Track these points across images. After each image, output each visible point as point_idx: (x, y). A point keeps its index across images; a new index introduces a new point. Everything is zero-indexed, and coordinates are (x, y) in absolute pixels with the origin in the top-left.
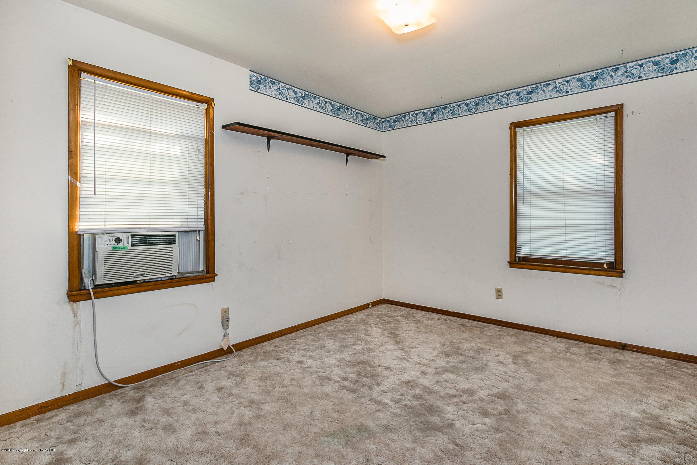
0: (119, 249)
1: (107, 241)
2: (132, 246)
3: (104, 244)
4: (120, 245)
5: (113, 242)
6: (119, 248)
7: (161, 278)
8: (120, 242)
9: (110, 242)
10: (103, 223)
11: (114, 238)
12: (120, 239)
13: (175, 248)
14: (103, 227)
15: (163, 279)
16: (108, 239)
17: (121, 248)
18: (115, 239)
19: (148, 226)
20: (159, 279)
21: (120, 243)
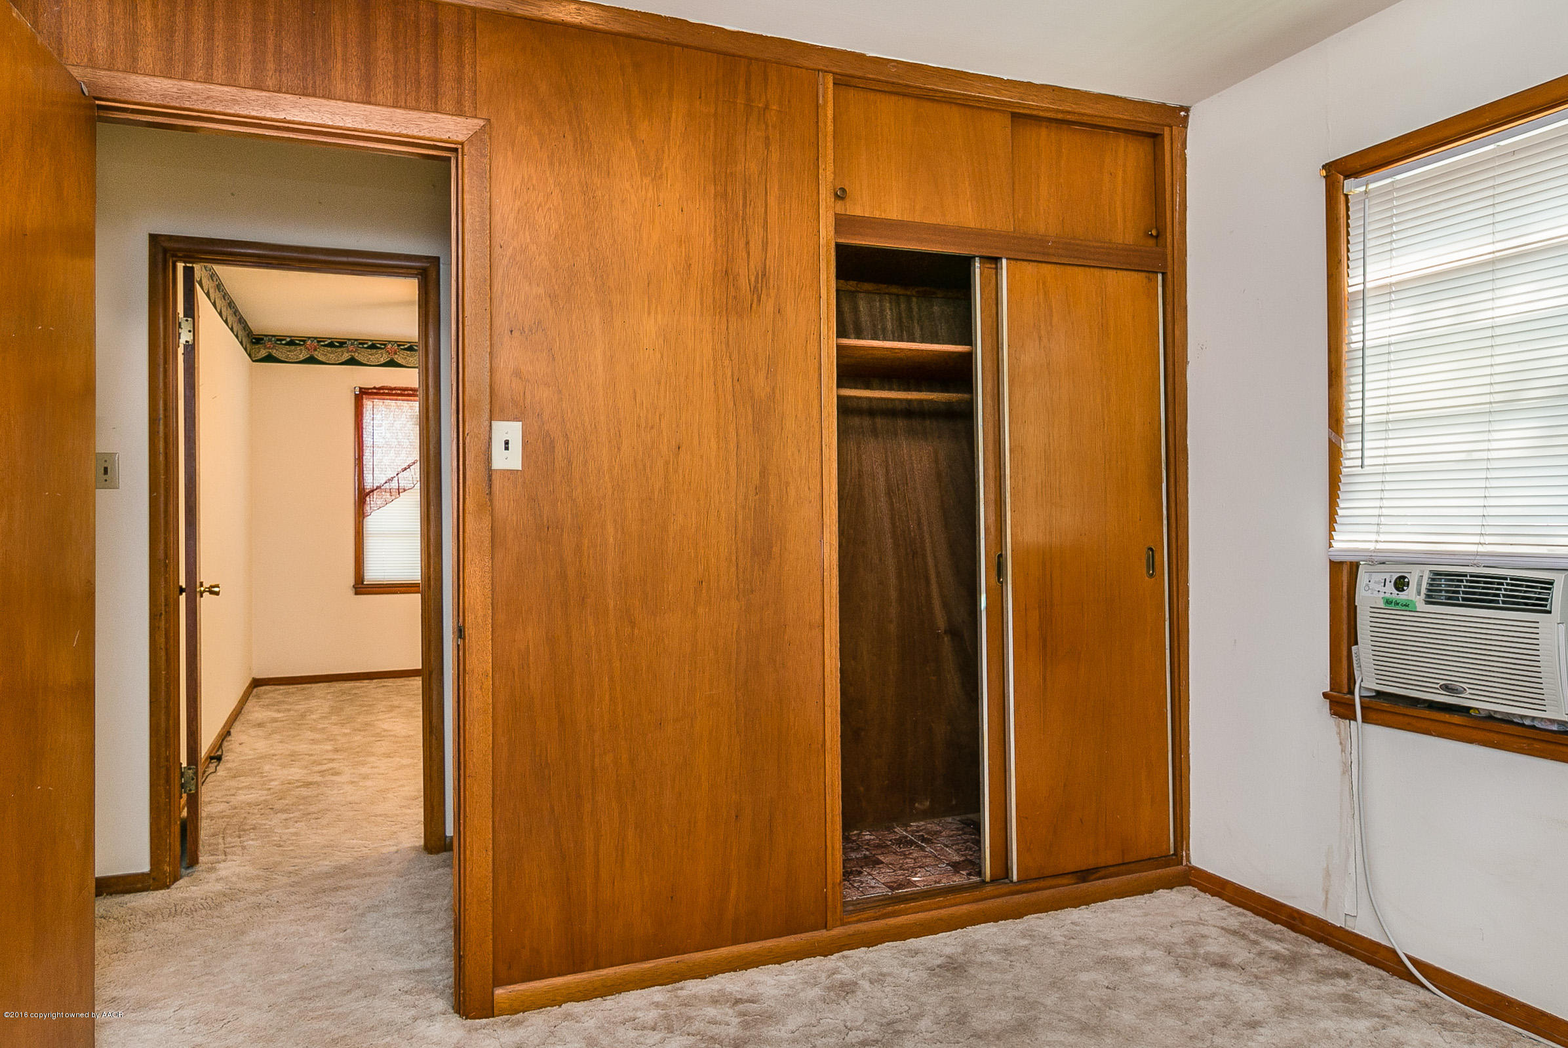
0: (1397, 607)
1: (1379, 583)
2: (1428, 603)
3: (1373, 590)
4: (1402, 596)
5: (1390, 587)
6: (1398, 604)
7: (1534, 718)
8: (1405, 588)
9: (1384, 586)
10: (1373, 537)
11: (1395, 576)
12: (1406, 580)
13: (1548, 627)
14: (1371, 546)
15: (1537, 724)
16: (1382, 577)
17: (1402, 605)
18: (1396, 579)
19: (1473, 548)
20: (1527, 722)
21: (1403, 590)
